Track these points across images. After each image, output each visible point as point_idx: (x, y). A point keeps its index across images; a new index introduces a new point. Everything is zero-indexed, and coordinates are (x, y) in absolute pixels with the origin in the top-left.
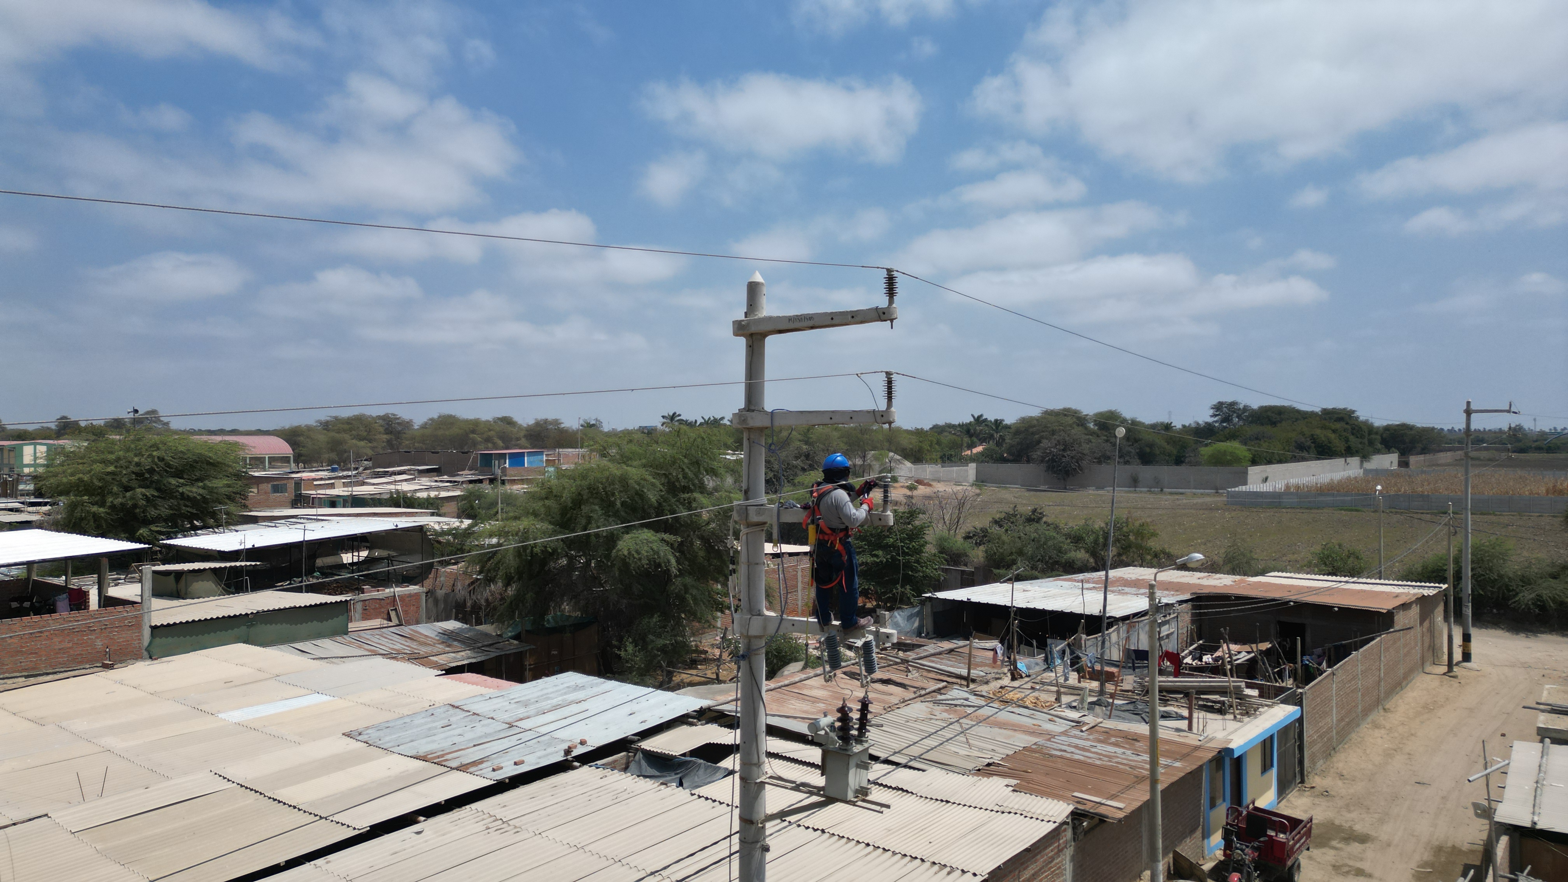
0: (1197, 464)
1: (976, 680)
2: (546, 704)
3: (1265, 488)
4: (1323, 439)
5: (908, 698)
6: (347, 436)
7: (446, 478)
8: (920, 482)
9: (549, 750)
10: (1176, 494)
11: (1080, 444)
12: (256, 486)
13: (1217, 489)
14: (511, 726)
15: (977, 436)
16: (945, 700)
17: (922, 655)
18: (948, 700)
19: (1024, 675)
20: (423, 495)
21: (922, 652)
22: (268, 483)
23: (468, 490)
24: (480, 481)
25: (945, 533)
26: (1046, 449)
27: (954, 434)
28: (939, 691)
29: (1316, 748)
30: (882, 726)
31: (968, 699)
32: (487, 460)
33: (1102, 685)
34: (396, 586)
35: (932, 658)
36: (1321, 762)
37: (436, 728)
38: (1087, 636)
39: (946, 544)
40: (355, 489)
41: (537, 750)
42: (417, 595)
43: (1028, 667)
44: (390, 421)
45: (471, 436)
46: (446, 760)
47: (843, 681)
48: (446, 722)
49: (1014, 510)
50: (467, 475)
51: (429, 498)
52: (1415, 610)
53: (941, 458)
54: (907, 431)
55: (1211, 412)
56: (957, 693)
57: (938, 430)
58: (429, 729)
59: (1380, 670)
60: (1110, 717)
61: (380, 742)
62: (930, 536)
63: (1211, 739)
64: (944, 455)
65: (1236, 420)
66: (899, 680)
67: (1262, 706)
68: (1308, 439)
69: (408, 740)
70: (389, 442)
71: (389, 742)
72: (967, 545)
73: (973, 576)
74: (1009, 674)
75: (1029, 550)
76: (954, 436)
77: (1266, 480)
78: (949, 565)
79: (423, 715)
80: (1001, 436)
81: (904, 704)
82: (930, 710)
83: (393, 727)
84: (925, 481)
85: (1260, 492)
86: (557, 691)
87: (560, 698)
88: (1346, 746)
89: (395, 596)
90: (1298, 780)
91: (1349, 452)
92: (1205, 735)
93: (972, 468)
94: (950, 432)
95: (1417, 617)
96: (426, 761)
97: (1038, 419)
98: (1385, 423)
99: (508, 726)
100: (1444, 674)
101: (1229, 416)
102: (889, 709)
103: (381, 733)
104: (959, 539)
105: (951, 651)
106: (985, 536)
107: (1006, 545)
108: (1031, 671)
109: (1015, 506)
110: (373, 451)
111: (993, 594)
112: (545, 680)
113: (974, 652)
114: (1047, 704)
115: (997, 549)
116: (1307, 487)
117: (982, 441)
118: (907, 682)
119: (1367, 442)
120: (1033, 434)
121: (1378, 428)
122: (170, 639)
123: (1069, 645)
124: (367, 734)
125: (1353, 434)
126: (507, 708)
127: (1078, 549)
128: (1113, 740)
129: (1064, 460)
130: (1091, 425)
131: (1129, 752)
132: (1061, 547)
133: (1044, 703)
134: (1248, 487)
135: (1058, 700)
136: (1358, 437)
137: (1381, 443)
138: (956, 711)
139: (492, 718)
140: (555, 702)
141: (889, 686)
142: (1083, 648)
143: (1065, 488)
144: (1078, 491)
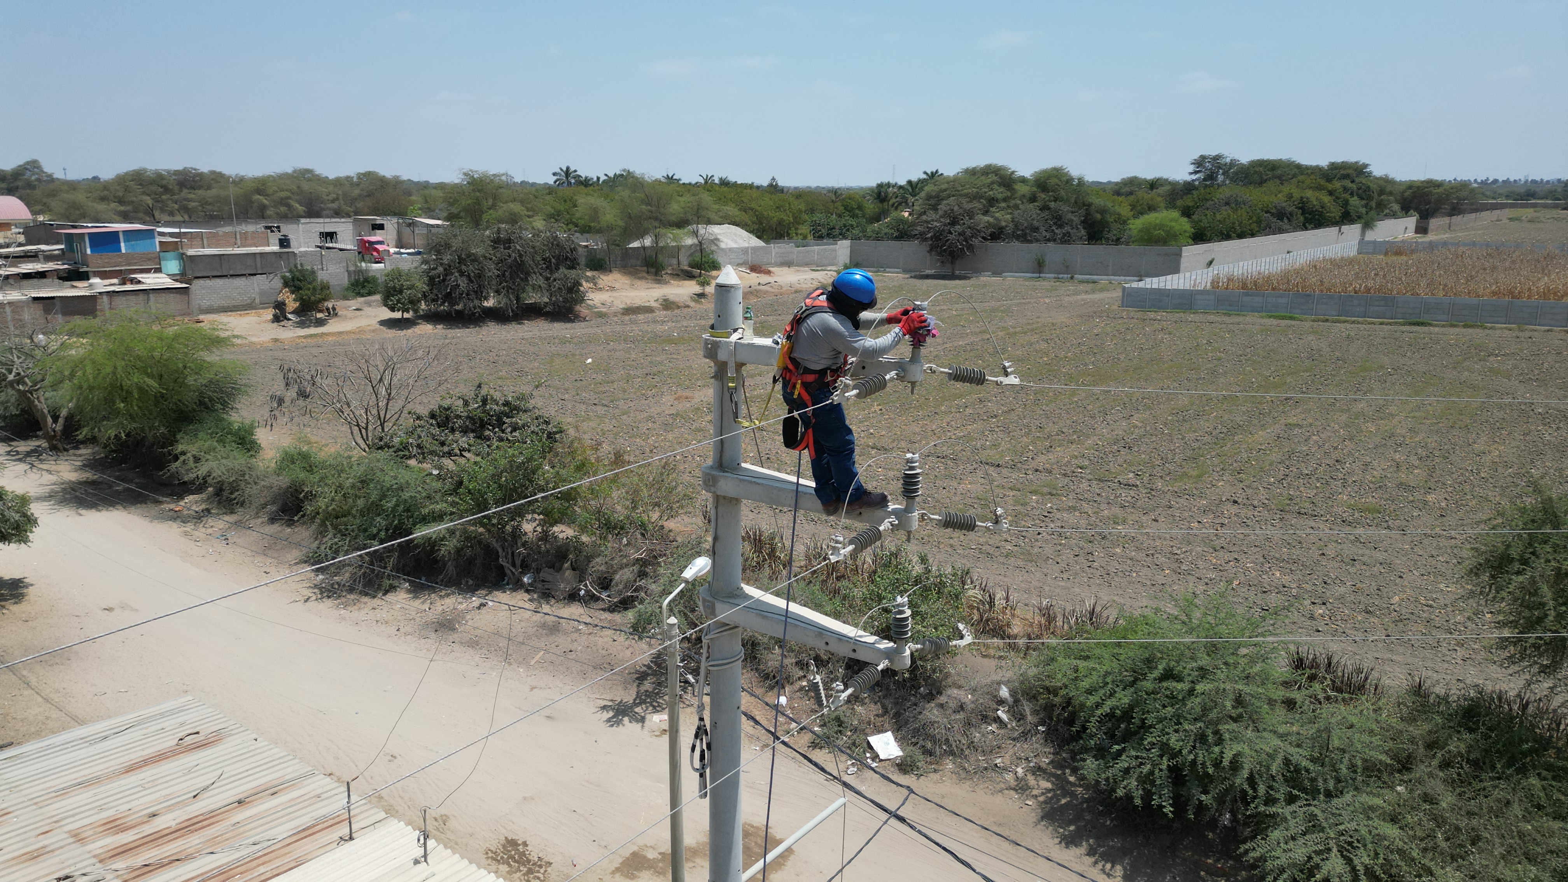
0: (1121, 242)
4: (1314, 203)
8: (755, 268)
10: (1090, 282)
13: (1140, 276)
55: (1192, 168)
65: (1222, 177)
68: (1295, 204)
77: (1207, 267)
84: (764, 267)
85: (1167, 290)
93: (843, 246)
101: (1213, 172)
119: (1376, 205)
121: (1400, 185)
125: (1357, 195)
130: (1024, 188)
134: (1170, 279)
136: (1363, 198)
137: (1396, 206)
143: (953, 274)
144: (969, 278)
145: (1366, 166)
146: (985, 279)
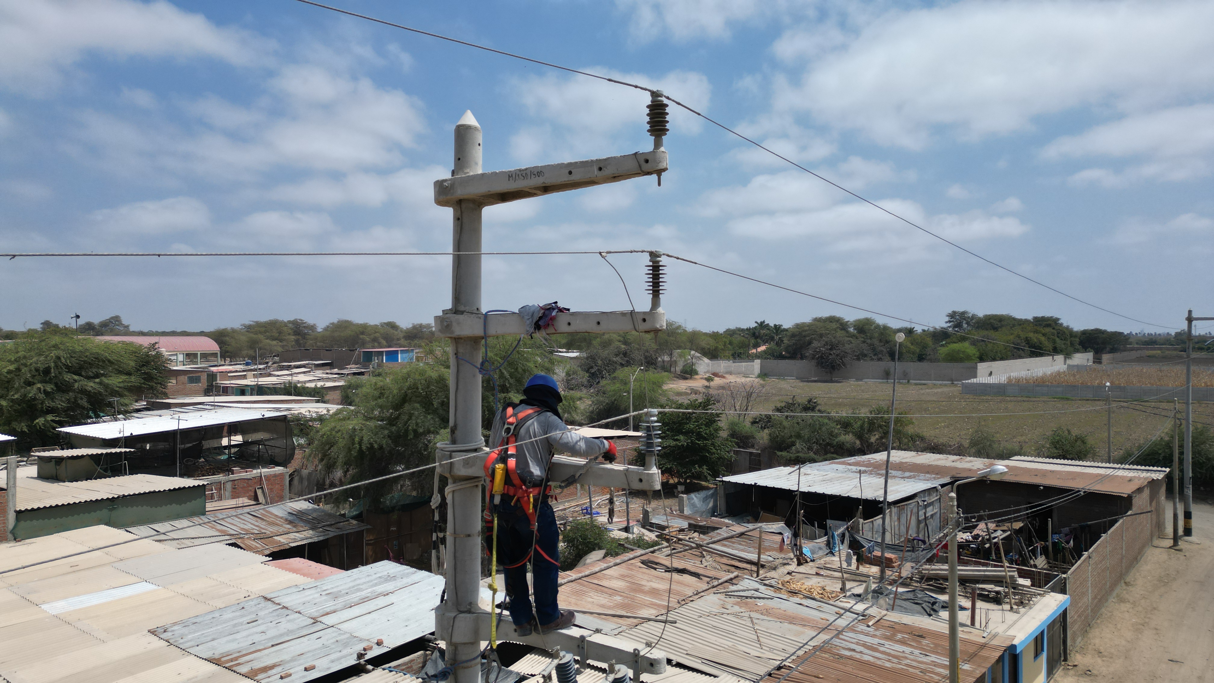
0: (936, 360)
1: (765, 565)
2: (355, 597)
3: (991, 380)
4: (1036, 341)
5: (701, 590)
6: (261, 337)
7: (336, 370)
8: (716, 375)
9: (345, 652)
10: (920, 384)
11: (843, 345)
12: (175, 378)
13: (952, 380)
14: (315, 621)
15: (761, 339)
16: (737, 591)
17: (715, 539)
18: (739, 591)
19: (809, 560)
20: (312, 385)
21: (716, 535)
22: (185, 375)
23: (349, 381)
24: (362, 374)
25: (736, 419)
26: (817, 348)
27: (743, 336)
28: (730, 581)
29: (1076, 627)
30: (675, 622)
31: (759, 589)
32: (368, 356)
33: (882, 572)
34: (263, 467)
35: (725, 542)
36: (1080, 638)
37: (241, 624)
38: (864, 520)
39: (736, 428)
40: (260, 379)
41: (333, 651)
42: (281, 475)
43: (813, 552)
44: (298, 325)
45: (361, 336)
46: (239, 664)
47: (641, 570)
48: (253, 617)
49: (793, 399)
50: (353, 368)
51: (316, 388)
52: (1146, 492)
53: (733, 355)
54: (706, 334)
55: (947, 319)
56: (748, 583)
57: (731, 333)
58: (235, 626)
59: (1122, 548)
60: (893, 610)
61: (182, 641)
62: (723, 423)
63: (995, 636)
64: (735, 353)
65: (965, 326)
66: (693, 569)
67: (1035, 595)
68: (1023, 341)
69: (210, 638)
70: (297, 341)
71: (191, 641)
72: (754, 428)
73: (760, 457)
74: (795, 560)
75: (806, 433)
76: (743, 338)
77: (991, 374)
78: (739, 447)
79: (234, 609)
80: (780, 338)
81: (697, 597)
82: (722, 602)
83: (200, 623)
84: (720, 374)
85: (988, 384)
86: (368, 582)
87: (370, 590)
88: (1099, 621)
89: (261, 476)
90: (1062, 659)
91: (1056, 351)
92: (988, 631)
93: (757, 363)
94: (740, 335)
95: (1148, 498)
96: (219, 665)
97: (809, 325)
98: (1082, 329)
99: (313, 621)
100: (1170, 548)
101: (960, 323)
102: (683, 603)
103: (185, 630)
104: (747, 424)
105: (742, 534)
106: (770, 422)
107: (786, 429)
108: (815, 556)
109: (794, 397)
110: (283, 348)
111: (778, 477)
112: (362, 569)
113: (764, 536)
114: (833, 595)
115: (779, 433)
116: (1026, 380)
117: (765, 342)
118: (701, 571)
119: (1069, 344)
120: (805, 336)
121: (1077, 332)
122: (35, 522)
123: (847, 528)
124: (172, 631)
125: (1058, 337)
126: (316, 601)
127: (847, 433)
128: (899, 636)
129: (830, 357)
130: (851, 330)
131: (917, 652)
132: (832, 432)
133: (831, 594)
134: (978, 379)
135: (843, 589)
136: (1062, 340)
137: (1079, 345)
138: (746, 604)
139: (299, 613)
140: (363, 594)
141: (684, 575)
142: (861, 532)
143: (832, 380)
144: (842, 382)
145: (1058, 319)
146: (852, 382)
